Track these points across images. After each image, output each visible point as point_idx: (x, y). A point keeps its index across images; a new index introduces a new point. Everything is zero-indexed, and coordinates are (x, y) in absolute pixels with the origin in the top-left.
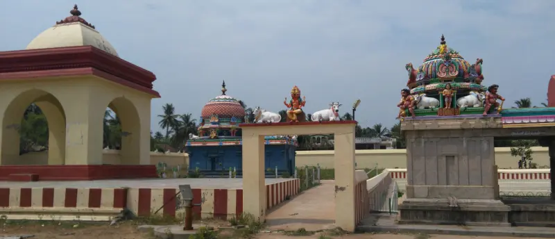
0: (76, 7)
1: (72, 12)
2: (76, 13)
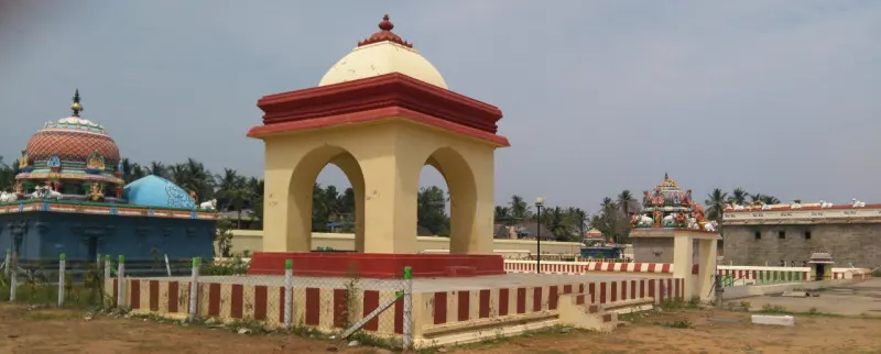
0: (386, 18)
1: (381, 26)
2: (386, 26)
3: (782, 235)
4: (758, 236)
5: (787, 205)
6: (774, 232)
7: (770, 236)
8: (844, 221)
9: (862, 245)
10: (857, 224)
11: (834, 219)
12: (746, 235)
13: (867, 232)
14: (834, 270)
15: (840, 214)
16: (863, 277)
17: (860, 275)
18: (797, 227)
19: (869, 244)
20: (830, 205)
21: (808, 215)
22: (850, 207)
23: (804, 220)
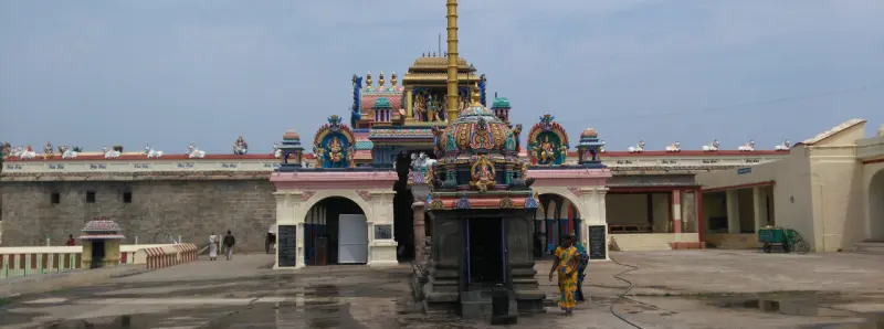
3: (91, 197)
4: (56, 199)
5: (101, 153)
6: (80, 192)
7: (73, 199)
8: (177, 177)
9: (201, 209)
10: (193, 181)
11: (163, 173)
12: (39, 197)
13: (206, 191)
14: (124, 248)
15: (172, 167)
16: (179, 258)
17: (174, 255)
18: (111, 185)
19: (209, 208)
20: (160, 153)
21: (130, 168)
22: (186, 157)
23: (123, 174)
